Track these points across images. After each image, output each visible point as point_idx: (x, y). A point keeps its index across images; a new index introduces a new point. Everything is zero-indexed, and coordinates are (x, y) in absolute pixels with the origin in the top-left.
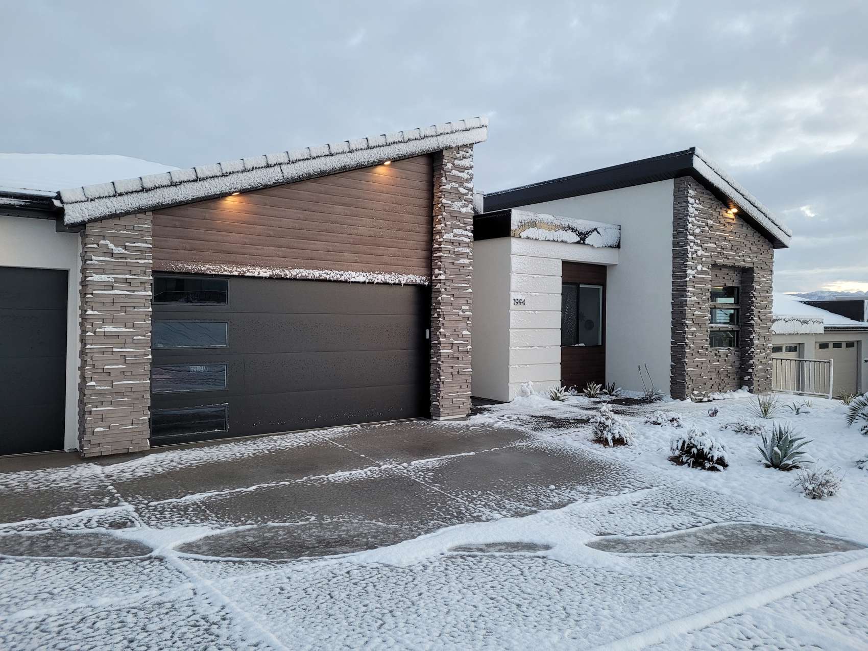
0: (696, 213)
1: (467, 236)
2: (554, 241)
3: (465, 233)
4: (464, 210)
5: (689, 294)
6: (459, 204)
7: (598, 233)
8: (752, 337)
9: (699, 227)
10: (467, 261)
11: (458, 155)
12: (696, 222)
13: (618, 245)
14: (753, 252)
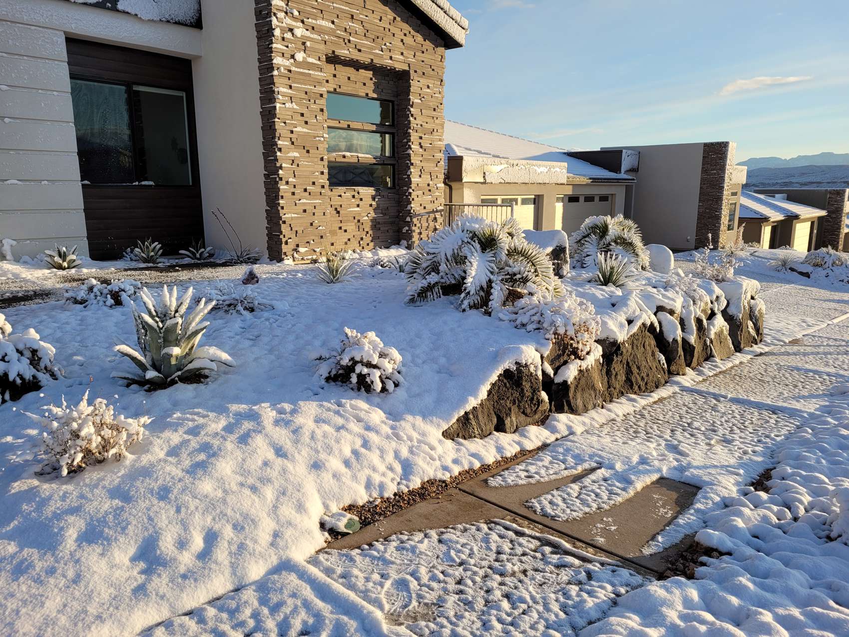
5: (281, 97)
8: (409, 173)
13: (197, 24)
14: (409, 48)
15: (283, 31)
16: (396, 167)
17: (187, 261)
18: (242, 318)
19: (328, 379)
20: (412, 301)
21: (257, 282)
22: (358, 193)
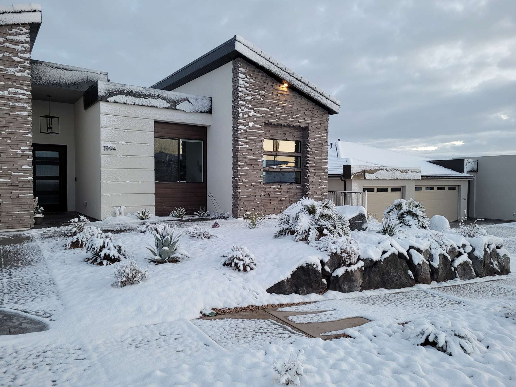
0: (247, 85)
1: (24, 94)
2: (143, 105)
3: (22, 92)
4: (19, 74)
5: (240, 143)
6: (14, 69)
7: (189, 102)
8: (307, 176)
9: (251, 95)
10: (26, 113)
11: (10, 32)
12: (246, 91)
13: (210, 112)
14: (308, 116)
15: (244, 114)
16: (302, 173)
17: (197, 217)
18: (203, 241)
19: (224, 265)
20: (276, 236)
21: (219, 227)
22: (280, 186)
